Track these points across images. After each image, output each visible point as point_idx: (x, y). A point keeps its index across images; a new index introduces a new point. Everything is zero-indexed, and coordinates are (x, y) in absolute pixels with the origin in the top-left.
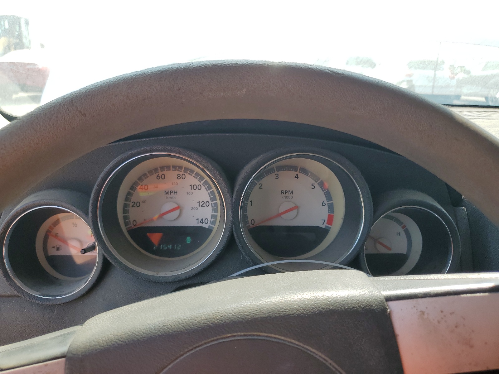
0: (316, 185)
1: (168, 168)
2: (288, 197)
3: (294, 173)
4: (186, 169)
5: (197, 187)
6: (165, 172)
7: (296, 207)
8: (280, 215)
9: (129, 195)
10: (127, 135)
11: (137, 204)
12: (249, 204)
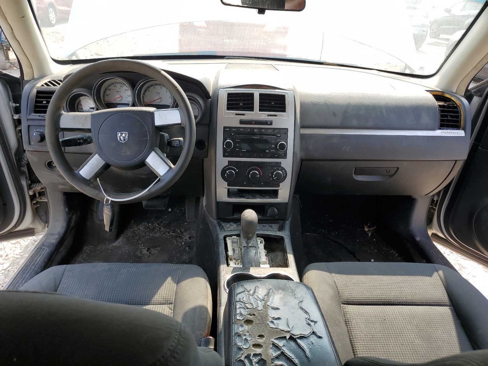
0: (168, 91)
1: (117, 83)
2: (158, 95)
3: (160, 87)
4: (124, 84)
5: (127, 90)
6: (116, 85)
7: (160, 98)
8: (155, 101)
9: (105, 92)
10: (108, 72)
11: (108, 95)
12: (145, 97)
